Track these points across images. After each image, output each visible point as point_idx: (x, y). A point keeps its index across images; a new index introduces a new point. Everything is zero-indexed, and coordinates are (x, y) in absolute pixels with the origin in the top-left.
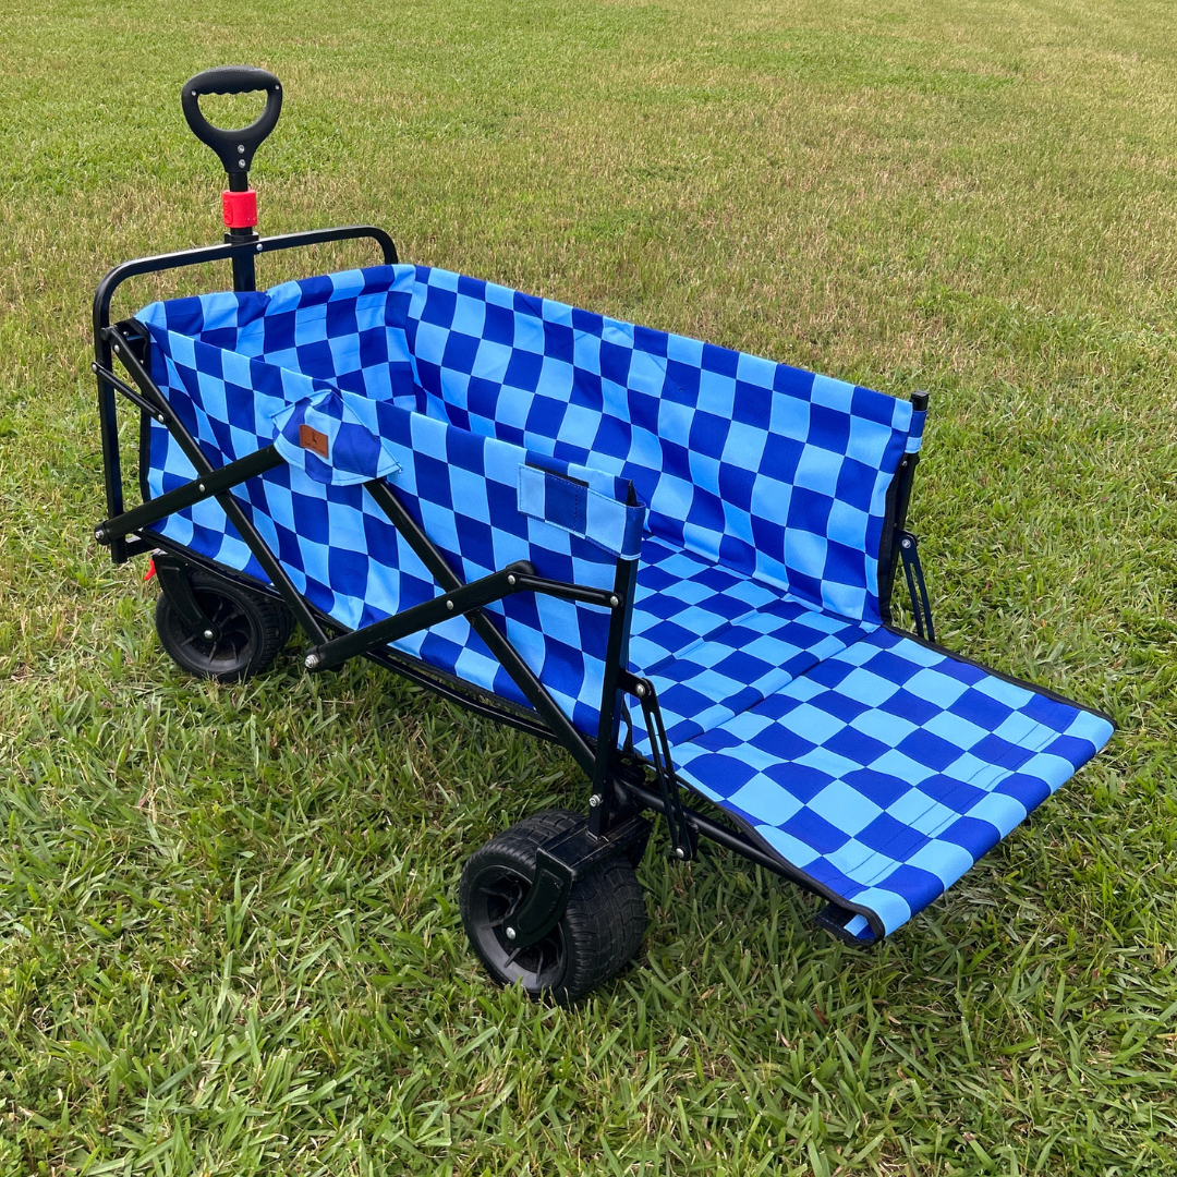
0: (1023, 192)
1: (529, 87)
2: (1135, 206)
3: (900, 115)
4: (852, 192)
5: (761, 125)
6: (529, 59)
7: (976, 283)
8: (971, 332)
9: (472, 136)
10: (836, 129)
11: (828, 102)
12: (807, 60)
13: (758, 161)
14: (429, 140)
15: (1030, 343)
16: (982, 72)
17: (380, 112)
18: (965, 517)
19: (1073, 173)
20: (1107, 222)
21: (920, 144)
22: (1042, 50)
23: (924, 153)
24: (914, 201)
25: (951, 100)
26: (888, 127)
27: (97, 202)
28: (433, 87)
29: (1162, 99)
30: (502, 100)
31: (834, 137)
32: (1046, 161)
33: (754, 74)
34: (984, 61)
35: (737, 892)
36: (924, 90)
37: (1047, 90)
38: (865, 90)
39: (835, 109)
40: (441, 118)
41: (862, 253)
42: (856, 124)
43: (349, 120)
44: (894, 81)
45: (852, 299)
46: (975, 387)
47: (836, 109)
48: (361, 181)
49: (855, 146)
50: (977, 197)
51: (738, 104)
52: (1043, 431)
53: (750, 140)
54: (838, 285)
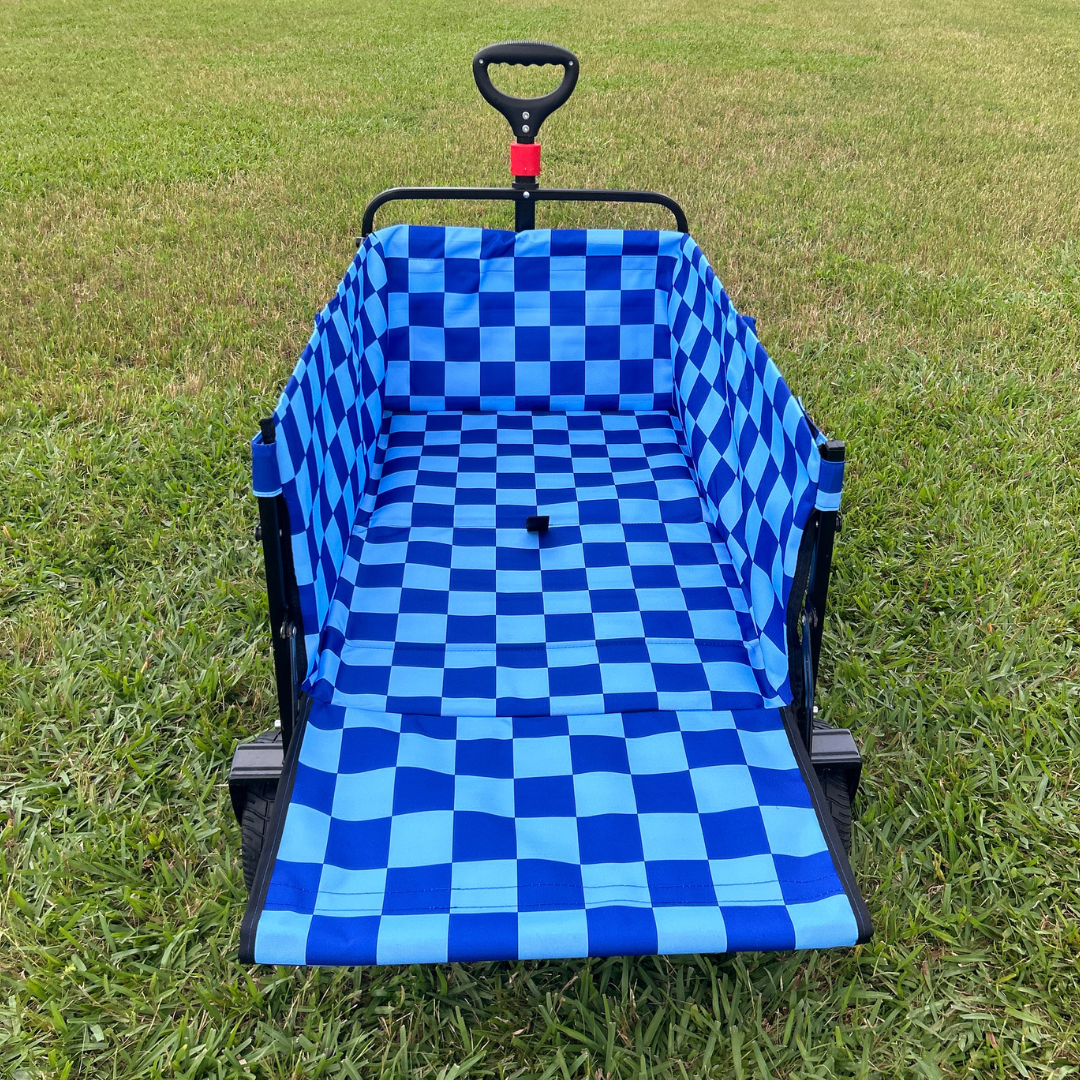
0: (900, 161)
1: (445, 82)
2: (1003, 167)
3: (781, 93)
4: (745, 167)
5: (657, 107)
6: (445, 57)
7: (869, 251)
8: (871, 300)
9: (393, 130)
10: (724, 109)
11: (715, 85)
12: (694, 49)
13: (655, 142)
14: (352, 135)
15: (926, 311)
16: (848, 52)
17: (307, 111)
19: (942, 140)
20: (980, 185)
21: (801, 119)
22: (897, 31)
23: (806, 127)
24: (802, 174)
25: (823, 78)
26: (771, 105)
27: (28, 212)
28: (356, 86)
29: (1008, 69)
30: (420, 96)
31: (723, 116)
32: (916, 130)
33: (647, 62)
34: (848, 42)
35: (691, 1028)
36: (799, 70)
37: (908, 65)
38: (747, 72)
39: (721, 91)
40: (365, 114)
41: (760, 225)
42: (742, 104)
43: (278, 119)
44: (771, 63)
45: (754, 272)
46: (881, 357)
47: (723, 91)
48: (285, 178)
49: (743, 123)
50: (858, 167)
51: (635, 90)
52: (956, 402)
53: (648, 122)
54: (740, 260)
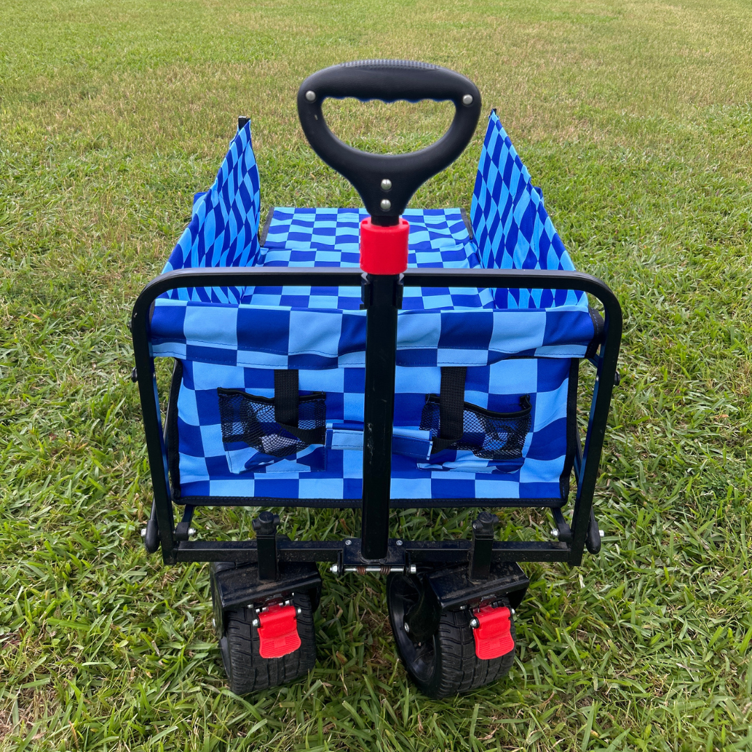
0: (626, 66)
1: (371, 22)
2: (683, 71)
3: (561, 33)
4: (538, 66)
5: (490, 37)
6: (371, 10)
7: (604, 105)
8: (602, 126)
9: (343, 44)
10: (528, 39)
11: (524, 28)
12: (512, 10)
13: (489, 53)
14: (322, 46)
15: (632, 130)
16: (602, 14)
17: (297, 34)
18: (604, 203)
19: (651, 57)
20: (670, 78)
21: (572, 45)
22: (632, 5)
23: (575, 49)
24: (570, 70)
25: (586, 26)
26: (555, 38)
28: (323, 23)
29: (695, 25)
30: (358, 29)
31: (527, 43)
32: (636, 52)
33: (485, 15)
34: (603, 10)
36: (572, 22)
37: (636, 22)
38: (542, 22)
39: (527, 31)
40: (329, 36)
41: (545, 92)
42: (539, 37)
43: (281, 38)
44: (557, 18)
45: (541, 112)
46: (607, 148)
48: (289, 64)
49: (539, 46)
50: (603, 68)
51: (478, 29)
52: (642, 166)
53: (485, 44)
54: (534, 106)
